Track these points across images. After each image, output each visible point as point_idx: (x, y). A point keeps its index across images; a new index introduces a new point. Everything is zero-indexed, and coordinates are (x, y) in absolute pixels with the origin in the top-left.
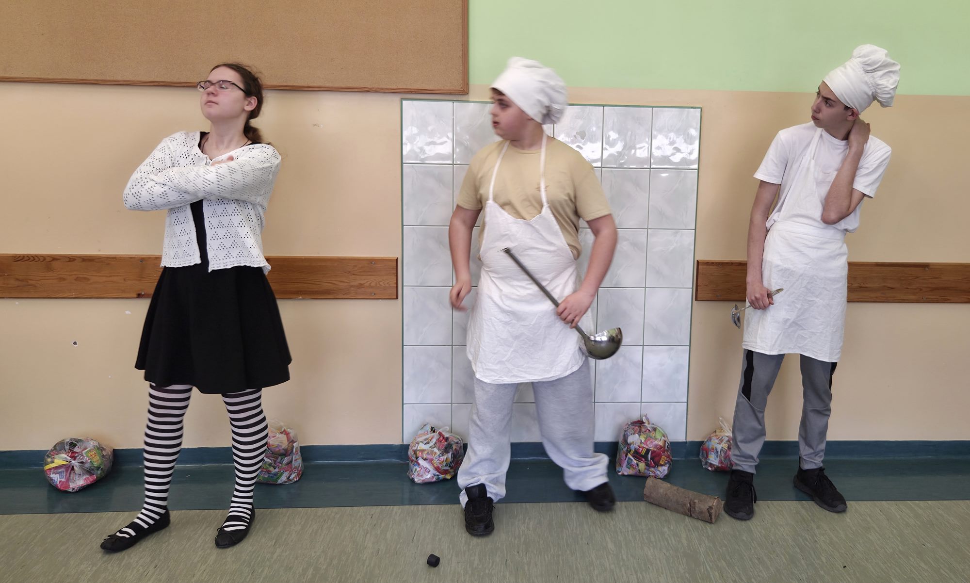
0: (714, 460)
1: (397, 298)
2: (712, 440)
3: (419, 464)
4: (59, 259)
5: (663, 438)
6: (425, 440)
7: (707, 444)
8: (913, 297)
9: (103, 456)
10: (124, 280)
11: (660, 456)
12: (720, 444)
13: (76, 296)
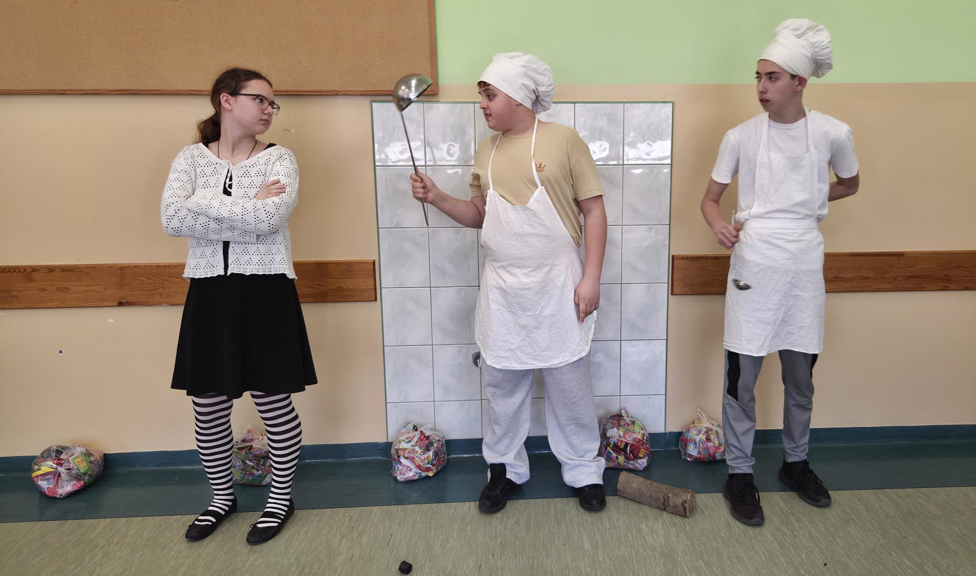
0: (692, 451)
1: (376, 300)
2: (691, 431)
3: (401, 463)
4: (40, 270)
5: (642, 431)
6: (407, 438)
7: (686, 435)
8: (889, 286)
9: (91, 462)
10: (105, 288)
11: (638, 449)
12: (698, 435)
13: (59, 306)
